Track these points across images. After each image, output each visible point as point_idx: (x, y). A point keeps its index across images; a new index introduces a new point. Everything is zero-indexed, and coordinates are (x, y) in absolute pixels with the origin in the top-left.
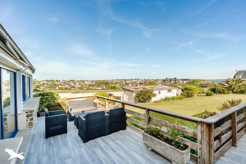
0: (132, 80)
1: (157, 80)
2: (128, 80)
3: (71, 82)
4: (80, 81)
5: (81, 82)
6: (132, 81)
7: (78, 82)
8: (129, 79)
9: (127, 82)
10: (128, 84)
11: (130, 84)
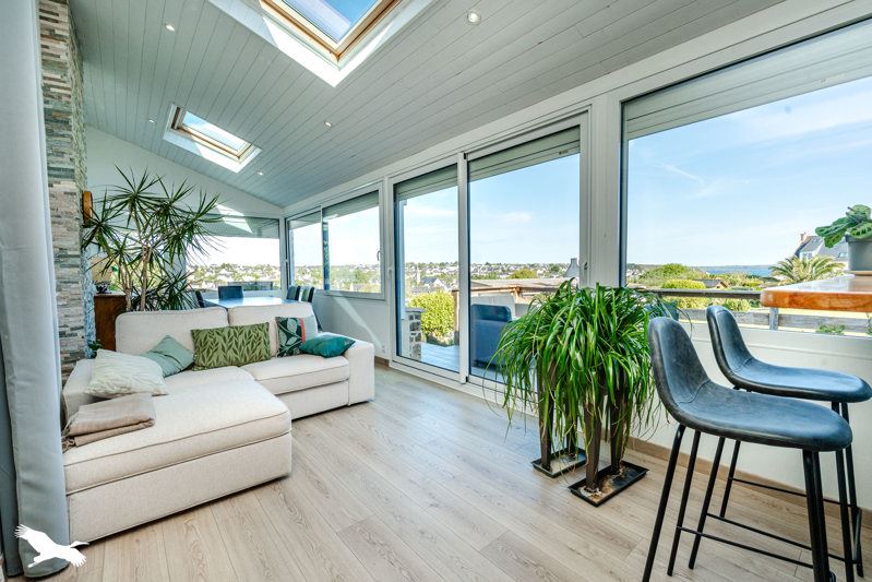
0: (442, 265)
1: (532, 266)
2: (431, 266)
3: (223, 271)
4: (257, 268)
5: (258, 273)
6: (445, 271)
7: (250, 272)
8: (435, 262)
9: (428, 271)
10: (433, 280)
11: (437, 282)
